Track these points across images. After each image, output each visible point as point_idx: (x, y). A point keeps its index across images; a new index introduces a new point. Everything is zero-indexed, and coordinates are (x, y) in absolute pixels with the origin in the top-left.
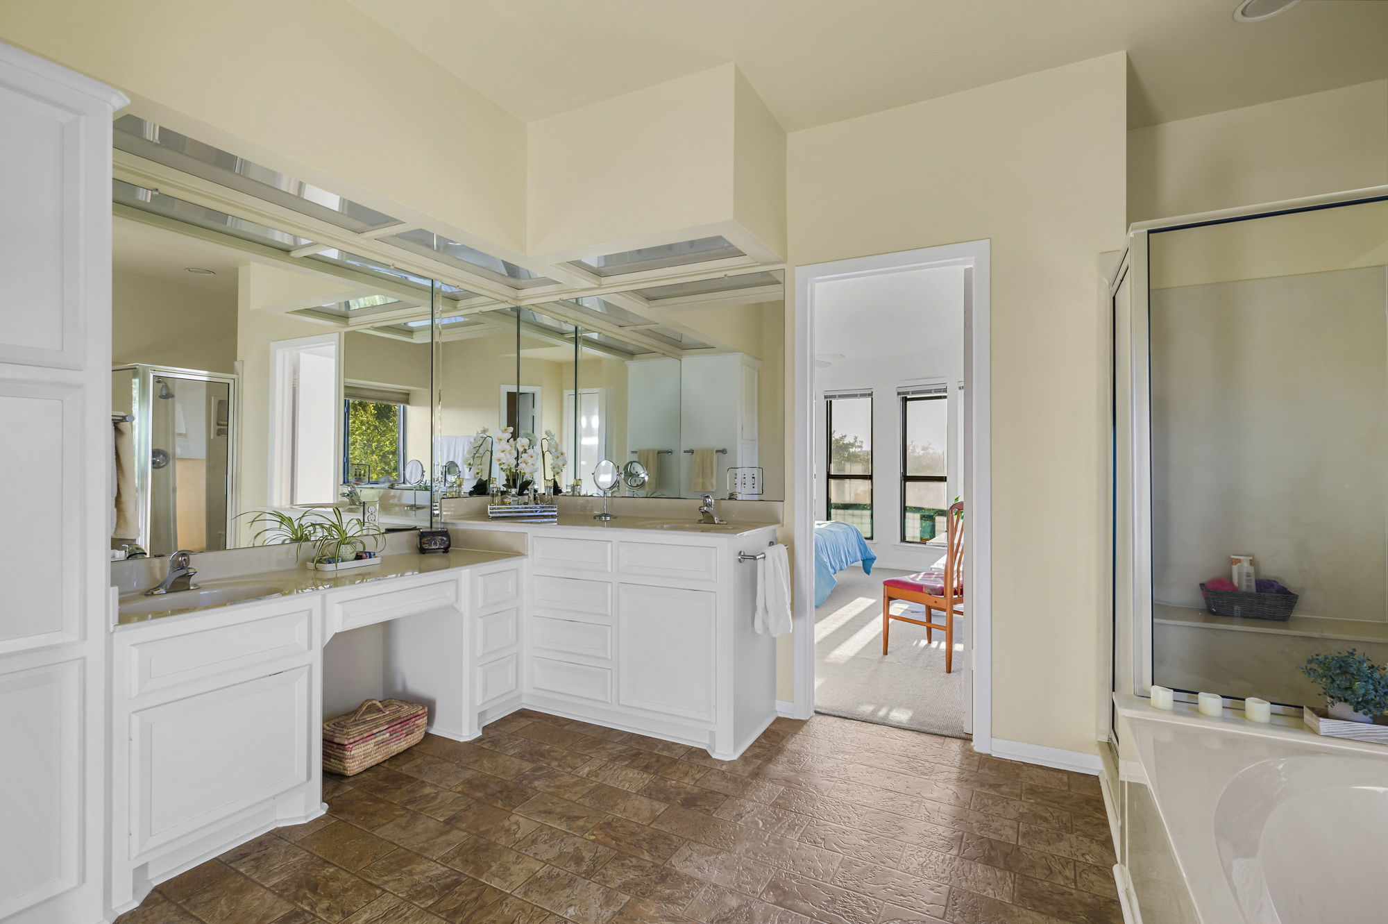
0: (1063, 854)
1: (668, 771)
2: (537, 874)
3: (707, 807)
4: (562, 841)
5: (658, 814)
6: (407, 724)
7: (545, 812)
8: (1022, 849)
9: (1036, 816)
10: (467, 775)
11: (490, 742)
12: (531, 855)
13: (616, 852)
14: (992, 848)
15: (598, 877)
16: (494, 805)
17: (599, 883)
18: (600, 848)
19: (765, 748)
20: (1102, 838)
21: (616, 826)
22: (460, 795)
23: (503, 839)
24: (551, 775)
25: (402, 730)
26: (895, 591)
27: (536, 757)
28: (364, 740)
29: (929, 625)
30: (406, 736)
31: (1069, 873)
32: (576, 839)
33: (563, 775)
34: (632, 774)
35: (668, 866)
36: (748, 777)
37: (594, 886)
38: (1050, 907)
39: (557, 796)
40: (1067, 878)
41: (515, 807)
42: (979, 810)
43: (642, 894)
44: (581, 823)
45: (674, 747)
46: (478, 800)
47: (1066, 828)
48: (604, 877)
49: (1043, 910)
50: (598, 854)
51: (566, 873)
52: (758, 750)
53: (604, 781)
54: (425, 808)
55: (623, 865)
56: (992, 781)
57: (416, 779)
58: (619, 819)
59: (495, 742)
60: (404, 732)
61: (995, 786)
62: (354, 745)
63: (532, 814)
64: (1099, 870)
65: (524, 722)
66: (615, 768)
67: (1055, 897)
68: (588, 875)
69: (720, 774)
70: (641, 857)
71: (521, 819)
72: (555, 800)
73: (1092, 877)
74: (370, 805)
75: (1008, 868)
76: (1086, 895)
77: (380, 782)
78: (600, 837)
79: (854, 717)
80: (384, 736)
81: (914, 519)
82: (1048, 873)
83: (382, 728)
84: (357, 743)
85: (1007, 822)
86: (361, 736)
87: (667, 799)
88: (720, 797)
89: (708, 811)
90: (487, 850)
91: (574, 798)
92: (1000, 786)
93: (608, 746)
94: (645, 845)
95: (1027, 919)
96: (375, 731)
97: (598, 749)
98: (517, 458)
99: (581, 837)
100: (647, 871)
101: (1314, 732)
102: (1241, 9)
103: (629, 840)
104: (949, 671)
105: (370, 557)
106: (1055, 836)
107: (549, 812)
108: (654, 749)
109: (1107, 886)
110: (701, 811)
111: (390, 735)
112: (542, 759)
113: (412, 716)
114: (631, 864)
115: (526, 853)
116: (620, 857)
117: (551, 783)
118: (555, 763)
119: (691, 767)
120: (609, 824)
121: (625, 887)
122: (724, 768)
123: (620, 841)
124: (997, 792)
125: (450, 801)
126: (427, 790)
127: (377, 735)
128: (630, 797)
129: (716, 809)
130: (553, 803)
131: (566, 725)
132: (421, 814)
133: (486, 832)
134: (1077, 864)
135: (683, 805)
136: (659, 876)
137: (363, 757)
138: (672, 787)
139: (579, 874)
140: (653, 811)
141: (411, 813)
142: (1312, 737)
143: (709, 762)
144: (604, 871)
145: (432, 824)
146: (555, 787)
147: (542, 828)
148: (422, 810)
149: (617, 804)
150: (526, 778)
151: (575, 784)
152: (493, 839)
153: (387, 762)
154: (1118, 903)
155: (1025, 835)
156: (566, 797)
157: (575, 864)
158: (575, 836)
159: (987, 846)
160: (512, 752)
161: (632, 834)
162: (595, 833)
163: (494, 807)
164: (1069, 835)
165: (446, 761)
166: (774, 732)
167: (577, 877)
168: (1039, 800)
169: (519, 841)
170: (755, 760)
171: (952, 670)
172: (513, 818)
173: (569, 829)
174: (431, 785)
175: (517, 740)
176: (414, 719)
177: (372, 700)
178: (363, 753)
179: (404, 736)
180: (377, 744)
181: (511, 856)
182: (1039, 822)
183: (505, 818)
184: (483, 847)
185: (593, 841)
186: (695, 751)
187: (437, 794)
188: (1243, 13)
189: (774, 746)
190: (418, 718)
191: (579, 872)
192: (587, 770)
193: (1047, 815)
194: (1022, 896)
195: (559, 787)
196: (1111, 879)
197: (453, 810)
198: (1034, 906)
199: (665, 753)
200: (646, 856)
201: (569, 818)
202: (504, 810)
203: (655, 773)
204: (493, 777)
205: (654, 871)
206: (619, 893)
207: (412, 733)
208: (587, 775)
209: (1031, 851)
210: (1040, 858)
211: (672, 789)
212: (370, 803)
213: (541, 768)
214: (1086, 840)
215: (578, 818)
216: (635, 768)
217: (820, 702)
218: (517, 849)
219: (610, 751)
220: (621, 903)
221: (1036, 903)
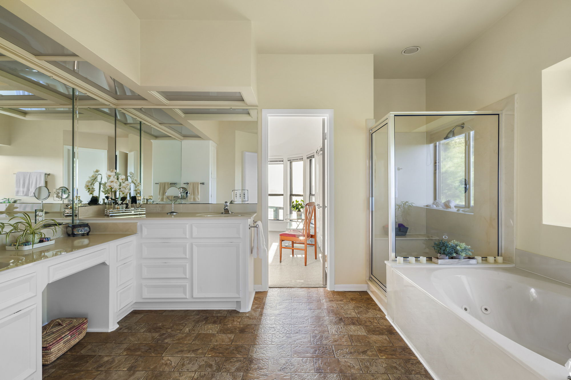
0: (371, 316)
1: (225, 321)
2: (194, 377)
3: (251, 331)
4: (196, 361)
5: (232, 339)
6: (79, 329)
7: (180, 351)
8: (360, 318)
9: (358, 307)
10: (125, 346)
11: (127, 328)
12: (186, 371)
13: (225, 358)
14: (352, 320)
15: (224, 370)
16: (150, 355)
17: (226, 372)
18: (216, 359)
19: (258, 304)
20: (378, 309)
21: (218, 348)
22: (127, 356)
23: (166, 368)
24: (171, 336)
25: (77, 333)
26: (284, 238)
27: (157, 330)
28: (58, 342)
29: (293, 249)
30: (79, 335)
31: (376, 321)
32: (203, 358)
33: (177, 334)
34: (210, 326)
35: (250, 357)
36: (259, 316)
37: (224, 374)
38: (377, 333)
39: (181, 343)
40: (376, 323)
41: (163, 354)
42: (341, 309)
43: (247, 370)
44: (200, 351)
45: (221, 311)
46: (140, 356)
47: (367, 308)
48: (226, 369)
49: (376, 334)
50: (217, 361)
51: (208, 373)
52: (256, 306)
53: (199, 332)
54: (111, 367)
55: (231, 362)
56: (340, 299)
57: (95, 356)
58: (217, 345)
59: (129, 328)
60: (78, 333)
61: (341, 300)
62: (52, 346)
63: (173, 354)
64: (382, 318)
65: (140, 316)
66: (200, 326)
67: (377, 329)
68: (218, 370)
69: (247, 318)
70: (237, 356)
71: (170, 358)
72: (181, 345)
73: (382, 321)
74: (74, 375)
75: (360, 325)
76: (384, 326)
77: (72, 362)
78: (213, 354)
79: (284, 286)
80: (68, 338)
81: (271, 211)
82: (371, 323)
83: (66, 334)
84: (54, 345)
85: (351, 311)
86: (56, 340)
87: (232, 332)
88: (253, 326)
89: (252, 332)
90: (161, 375)
91: (190, 342)
92: (343, 300)
93: (191, 317)
94: (235, 352)
95: (374, 338)
96: (63, 336)
97: (186, 320)
98: (120, 185)
99: (204, 357)
100: (243, 361)
101: (437, 264)
102: (404, 51)
103: (227, 352)
104: (306, 265)
105: (48, 241)
106: (366, 311)
107: (182, 351)
108: (213, 314)
109: (387, 322)
110: (249, 333)
111: (71, 337)
112: (161, 330)
113: (81, 324)
114: (234, 361)
115: (183, 370)
116: (227, 359)
117: (173, 339)
118: (169, 330)
119: (234, 318)
120: (214, 348)
121: (238, 370)
122: (247, 315)
123: (224, 353)
124: (343, 302)
125: (124, 360)
126: (106, 359)
127: (64, 338)
128: (216, 336)
129: (255, 331)
130: (181, 347)
131: (163, 313)
132: (111, 370)
133: (156, 367)
134: (376, 318)
135: (240, 333)
136: (249, 361)
137: (57, 351)
138: (231, 327)
139: (215, 371)
140: (229, 338)
141: (104, 371)
142: (437, 265)
143: (239, 314)
144: (225, 367)
145: (121, 373)
146: (177, 340)
147: (183, 358)
148: (110, 368)
149: (211, 340)
150: (158, 340)
151: (186, 337)
152: (161, 370)
153: (68, 352)
154: (392, 326)
155: (358, 313)
156: (185, 342)
157: (209, 368)
158: (201, 357)
159: (350, 319)
160: (142, 331)
161: (227, 349)
162: (210, 353)
163: (151, 356)
164: (369, 310)
165: (107, 343)
166: (258, 298)
167: (214, 373)
168: (356, 302)
169: (175, 367)
170: (257, 310)
171: (307, 264)
172: (165, 358)
173: (197, 355)
174: (107, 356)
175: (141, 325)
176: (82, 326)
177: (55, 320)
178: (57, 349)
179: (77, 335)
180: (64, 343)
181: (176, 374)
182: (359, 308)
183: (160, 360)
184: (159, 375)
185: (211, 357)
186: (231, 311)
187: (113, 359)
188: (404, 52)
189: (261, 303)
190: (84, 324)
191: (213, 371)
192: (187, 329)
193: (360, 306)
194: (368, 331)
195: (179, 339)
196: (386, 320)
197: (129, 364)
198: (373, 333)
199: (219, 315)
200: (238, 356)
201: (193, 351)
202: (157, 356)
203: (220, 323)
204: (140, 344)
205: (246, 360)
206: (237, 373)
207: (81, 333)
208: (189, 331)
209: (363, 318)
210: (366, 319)
211: (231, 328)
212: (73, 374)
213: (164, 334)
214: (374, 311)
215: (198, 350)
216: (209, 323)
217: (270, 284)
218: (177, 370)
219: (193, 319)
220: (240, 376)
221: (373, 332)
